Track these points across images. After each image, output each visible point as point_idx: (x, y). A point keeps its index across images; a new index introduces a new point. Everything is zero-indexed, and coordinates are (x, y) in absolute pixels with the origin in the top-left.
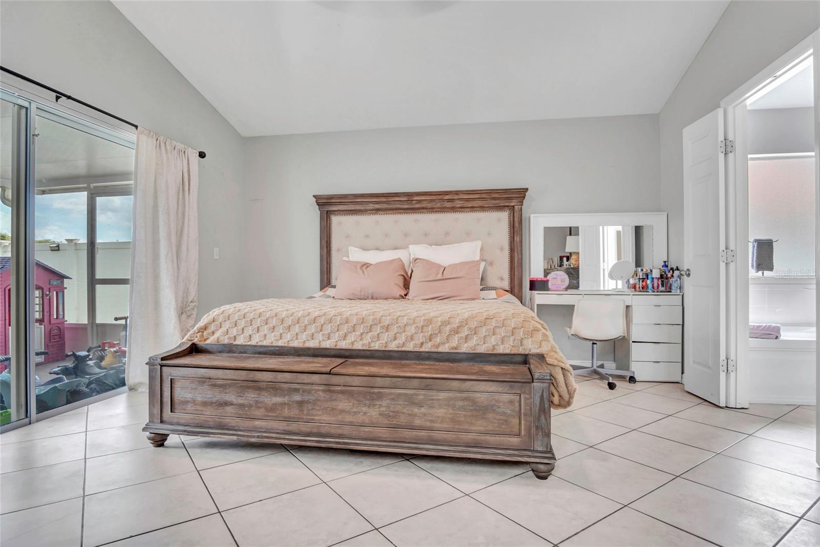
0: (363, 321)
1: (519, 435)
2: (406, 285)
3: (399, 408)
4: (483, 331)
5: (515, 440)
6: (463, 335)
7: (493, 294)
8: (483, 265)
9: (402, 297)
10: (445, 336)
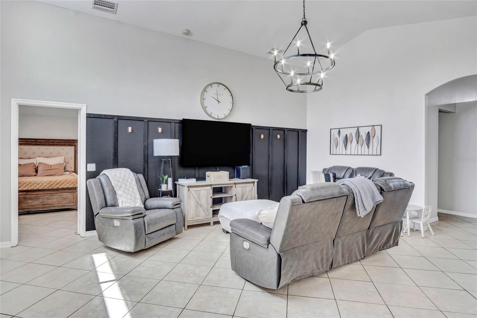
0: (31, 183)
1: (73, 203)
2: (37, 171)
3: (44, 201)
4: (65, 183)
5: (73, 204)
6: (60, 184)
7: (68, 173)
8: (65, 163)
9: (35, 176)
10: (55, 185)
